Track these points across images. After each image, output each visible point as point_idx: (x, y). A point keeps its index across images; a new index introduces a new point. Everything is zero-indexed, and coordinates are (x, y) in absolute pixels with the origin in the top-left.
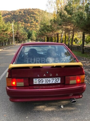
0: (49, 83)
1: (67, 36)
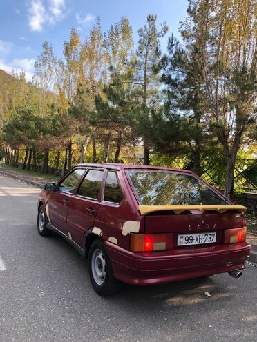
0: (201, 243)
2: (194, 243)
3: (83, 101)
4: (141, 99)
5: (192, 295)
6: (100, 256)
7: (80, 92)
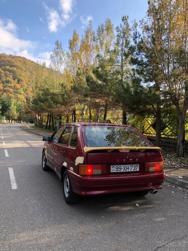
0: (127, 171)
1: (93, 115)
2: (122, 171)
3: (81, 80)
4: (120, 76)
5: (127, 206)
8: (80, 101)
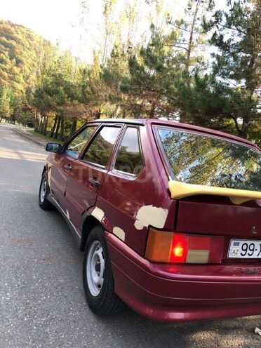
2: (254, 256)
3: (117, 65)
4: (182, 65)
6: (99, 252)
7: (114, 55)
8: (112, 100)
